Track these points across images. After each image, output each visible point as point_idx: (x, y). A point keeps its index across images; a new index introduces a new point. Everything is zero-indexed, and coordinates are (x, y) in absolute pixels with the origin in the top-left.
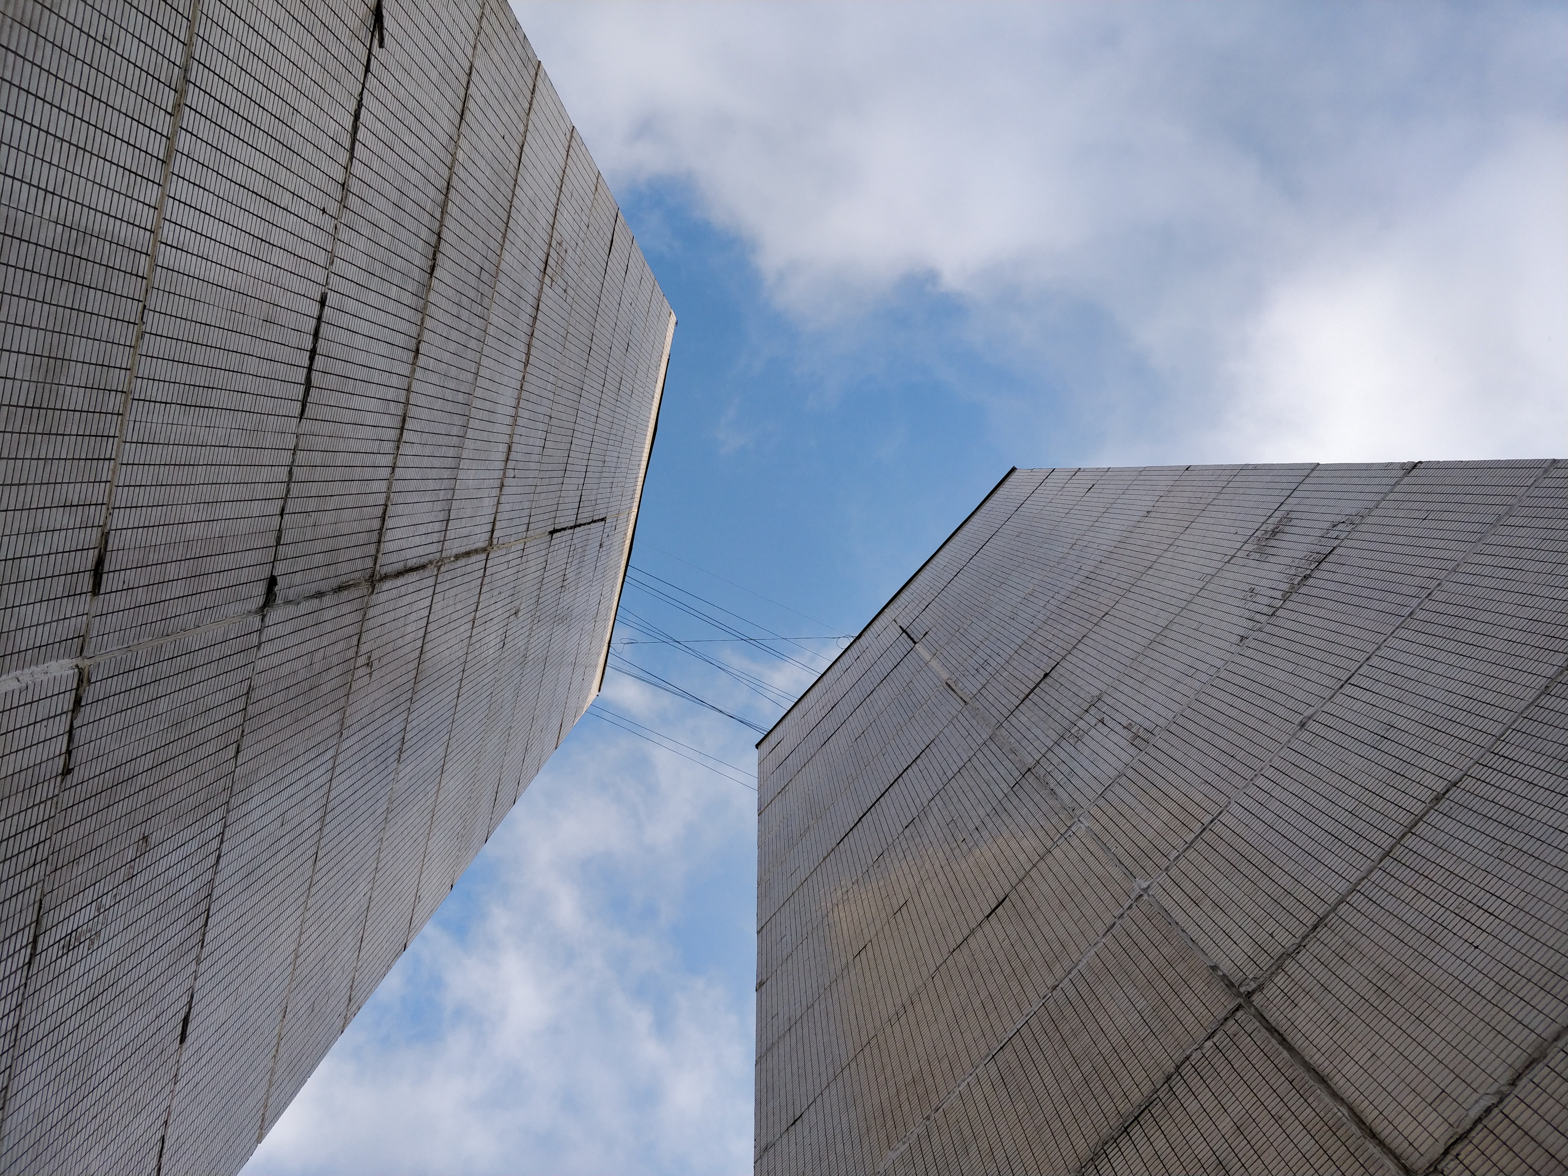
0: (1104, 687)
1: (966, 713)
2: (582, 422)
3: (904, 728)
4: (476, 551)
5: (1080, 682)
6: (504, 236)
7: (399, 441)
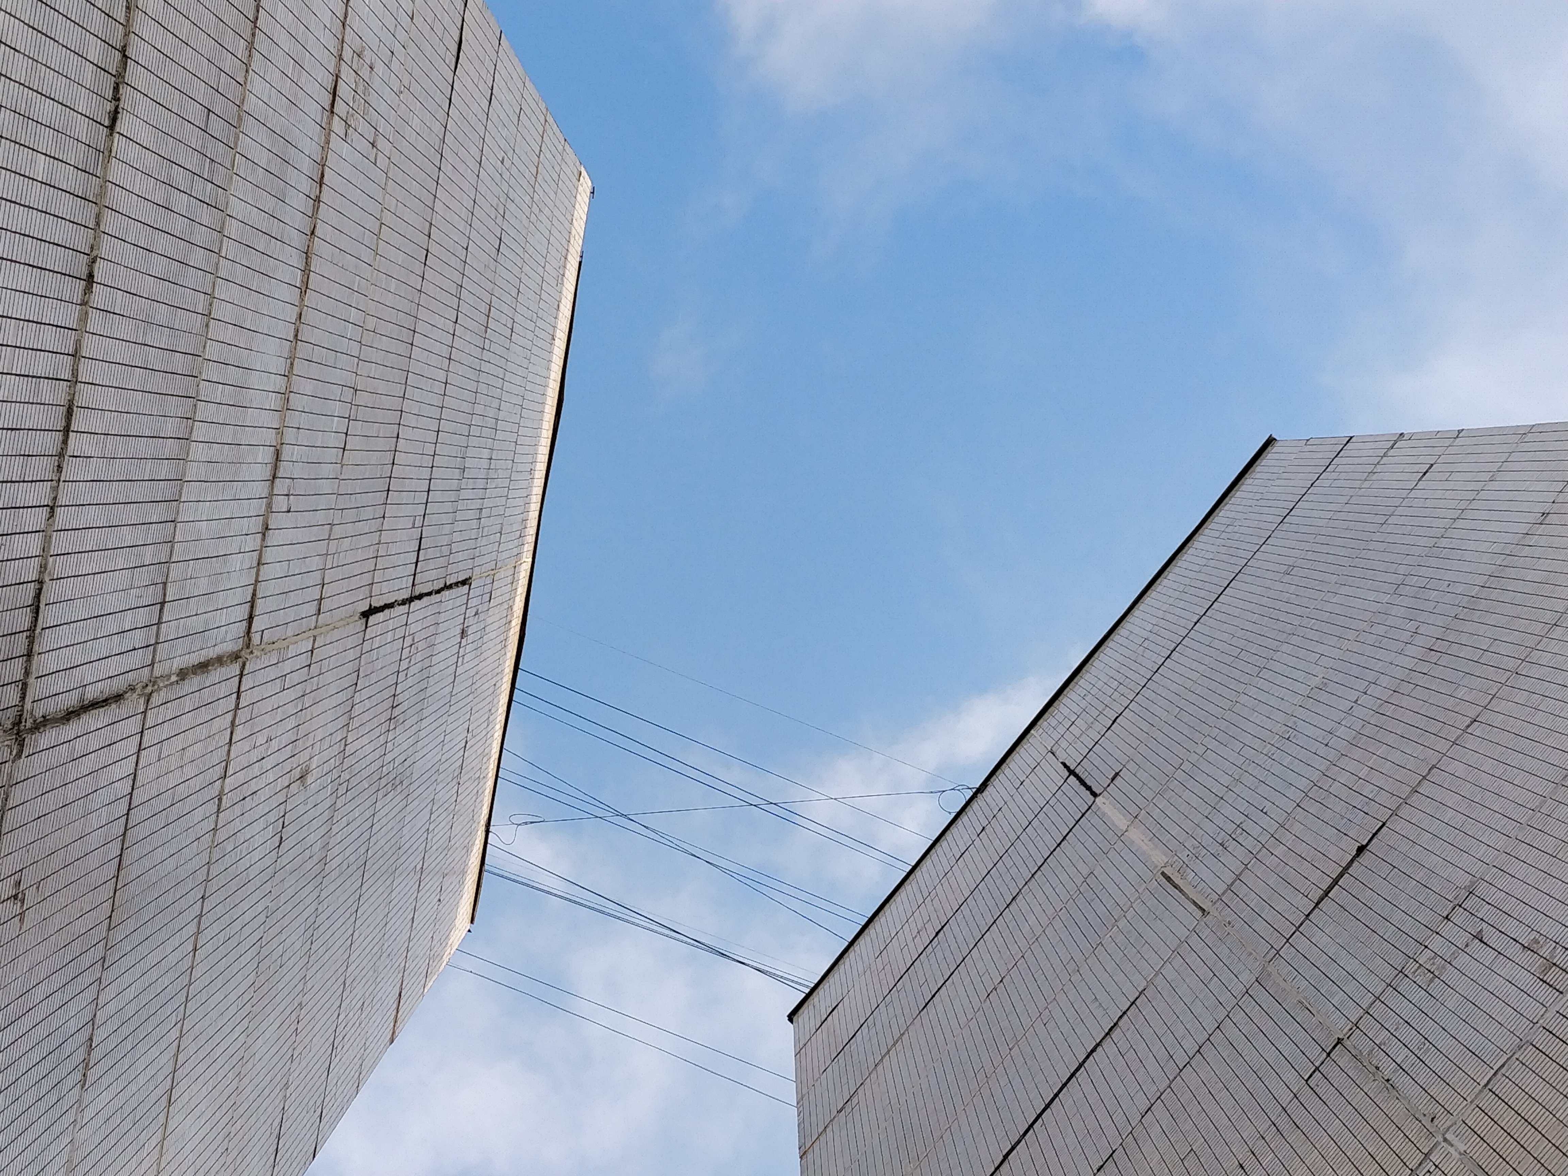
0: (1477, 869)
1: (1205, 933)
2: (417, 395)
3: (1084, 969)
4: (220, 660)
5: (1431, 861)
6: (251, 46)
7: (61, 455)
